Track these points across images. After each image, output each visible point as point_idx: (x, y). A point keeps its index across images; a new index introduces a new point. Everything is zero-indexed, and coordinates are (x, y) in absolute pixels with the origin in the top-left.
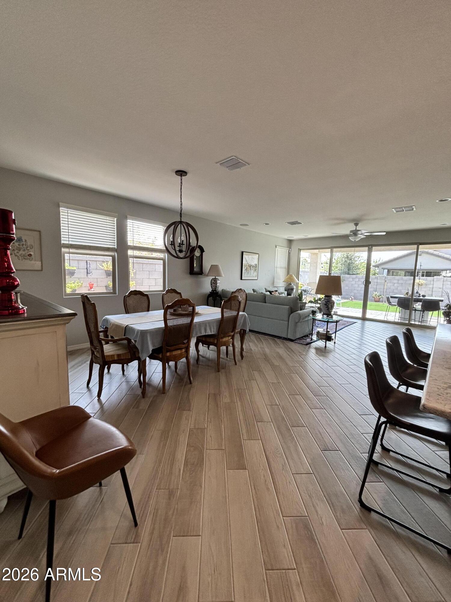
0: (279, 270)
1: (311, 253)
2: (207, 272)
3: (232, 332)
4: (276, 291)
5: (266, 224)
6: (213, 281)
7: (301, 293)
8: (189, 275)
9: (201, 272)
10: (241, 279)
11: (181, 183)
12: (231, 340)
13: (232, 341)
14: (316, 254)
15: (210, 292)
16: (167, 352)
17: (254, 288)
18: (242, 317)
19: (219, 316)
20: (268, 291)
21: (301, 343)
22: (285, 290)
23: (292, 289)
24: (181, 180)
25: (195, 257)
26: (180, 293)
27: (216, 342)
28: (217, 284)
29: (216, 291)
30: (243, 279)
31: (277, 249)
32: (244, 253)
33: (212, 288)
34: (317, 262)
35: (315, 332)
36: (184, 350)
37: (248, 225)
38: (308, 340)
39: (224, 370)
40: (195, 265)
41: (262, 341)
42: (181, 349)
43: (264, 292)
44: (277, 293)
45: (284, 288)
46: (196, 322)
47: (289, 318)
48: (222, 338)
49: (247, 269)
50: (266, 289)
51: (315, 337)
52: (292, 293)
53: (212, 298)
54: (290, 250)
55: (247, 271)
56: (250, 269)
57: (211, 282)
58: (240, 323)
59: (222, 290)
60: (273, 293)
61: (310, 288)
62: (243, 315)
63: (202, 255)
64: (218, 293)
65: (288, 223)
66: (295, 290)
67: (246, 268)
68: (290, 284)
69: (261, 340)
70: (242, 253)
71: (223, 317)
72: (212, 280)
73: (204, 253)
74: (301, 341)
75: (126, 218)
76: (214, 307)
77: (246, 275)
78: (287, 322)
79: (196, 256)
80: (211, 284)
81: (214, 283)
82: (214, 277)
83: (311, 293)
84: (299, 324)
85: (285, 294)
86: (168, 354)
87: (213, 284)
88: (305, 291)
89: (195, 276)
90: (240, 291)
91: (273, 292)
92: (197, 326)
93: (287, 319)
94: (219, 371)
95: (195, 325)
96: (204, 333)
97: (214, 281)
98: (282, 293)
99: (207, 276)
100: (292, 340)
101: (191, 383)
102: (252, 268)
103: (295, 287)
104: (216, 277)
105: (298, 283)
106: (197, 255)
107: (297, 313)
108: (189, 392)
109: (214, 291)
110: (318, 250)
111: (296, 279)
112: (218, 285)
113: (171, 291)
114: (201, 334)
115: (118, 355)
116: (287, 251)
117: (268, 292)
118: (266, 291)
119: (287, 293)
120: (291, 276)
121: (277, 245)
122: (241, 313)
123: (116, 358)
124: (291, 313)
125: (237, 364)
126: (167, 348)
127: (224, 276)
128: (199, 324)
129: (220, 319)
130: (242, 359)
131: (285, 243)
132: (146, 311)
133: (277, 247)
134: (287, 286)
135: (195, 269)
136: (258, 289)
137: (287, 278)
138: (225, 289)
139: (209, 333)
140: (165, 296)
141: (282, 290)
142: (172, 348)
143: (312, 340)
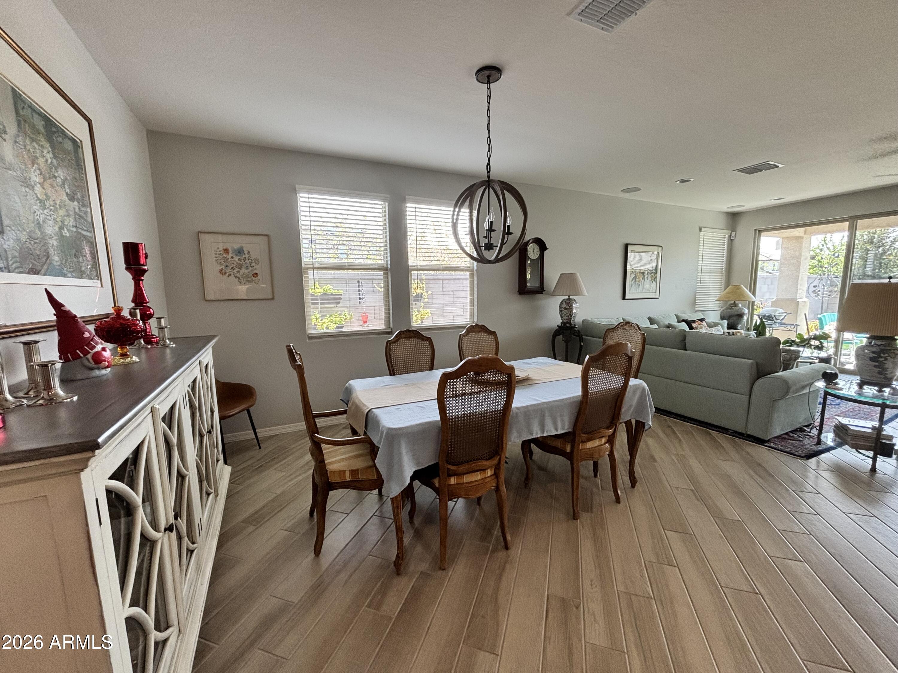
0: (706, 277)
1: (783, 238)
2: (553, 289)
3: (608, 428)
4: (702, 320)
5: (682, 181)
6: (564, 305)
7: (762, 322)
8: (517, 296)
9: (541, 290)
10: (624, 298)
11: (489, 96)
12: (607, 445)
13: (609, 449)
14: (799, 238)
15: (558, 326)
16: (450, 476)
17: (652, 316)
18: (634, 392)
19: (577, 391)
20: (684, 321)
21: (788, 450)
22: (722, 318)
23: (740, 316)
24: (489, 89)
25: (529, 262)
26: (493, 333)
27: (568, 449)
28: (572, 310)
29: (570, 324)
30: (626, 297)
31: (702, 233)
32: (629, 247)
33: (562, 317)
34: (801, 254)
35: (829, 426)
36: (489, 473)
37: (640, 189)
38: (809, 444)
39: (588, 514)
40: (529, 276)
41: (678, 438)
42: (484, 470)
43: (674, 322)
44: (704, 323)
45: (719, 312)
46: (518, 408)
47: (751, 388)
48: (584, 442)
49: (635, 278)
50: (677, 316)
51: (829, 438)
52: (738, 324)
53: (561, 336)
54: (734, 233)
55: (636, 281)
56: (643, 278)
57: (560, 307)
58: (631, 406)
59: (583, 321)
60: (694, 325)
61: (781, 310)
62: (637, 387)
63: (542, 257)
64: (574, 327)
65: (740, 171)
66: (745, 318)
67: (633, 276)
68: (735, 305)
69: (675, 433)
70: (626, 246)
71: (587, 395)
72: (562, 302)
73: (545, 252)
74: (789, 445)
75: (404, 201)
76: (567, 361)
77: (633, 290)
78: (746, 398)
79: (531, 260)
80: (561, 311)
81: (566, 309)
82: (567, 297)
83: (783, 322)
84: (781, 402)
85: (722, 326)
86: (453, 481)
87: (565, 312)
88: (769, 318)
89: (527, 296)
90: (626, 327)
91: (694, 321)
92: (521, 418)
93: (747, 390)
94: (575, 517)
95: (517, 414)
96: (539, 432)
97: (567, 304)
98: (716, 325)
99: (553, 294)
100: (760, 441)
101: (507, 548)
102: (646, 276)
103: (746, 311)
104: (571, 297)
105: (753, 302)
106: (532, 258)
107: (777, 378)
108: (500, 576)
109: (568, 323)
110: (802, 229)
111: (749, 293)
112: (574, 311)
113: (477, 329)
114: (532, 434)
115: (354, 472)
116: (727, 236)
117: (684, 323)
118: (679, 322)
119: (728, 324)
120: (738, 287)
121: (701, 226)
122: (633, 382)
123: (348, 478)
124: (758, 378)
125: (621, 500)
126: (448, 469)
127: (587, 294)
128: (525, 412)
129: (580, 398)
130: (633, 485)
131: (722, 221)
132: (427, 370)
133: (703, 229)
134: (727, 309)
135: (528, 284)
136: (660, 317)
137: (727, 293)
138: (589, 319)
139: (551, 431)
140: (465, 338)
141: (713, 317)
142: (462, 468)
143: (819, 442)
